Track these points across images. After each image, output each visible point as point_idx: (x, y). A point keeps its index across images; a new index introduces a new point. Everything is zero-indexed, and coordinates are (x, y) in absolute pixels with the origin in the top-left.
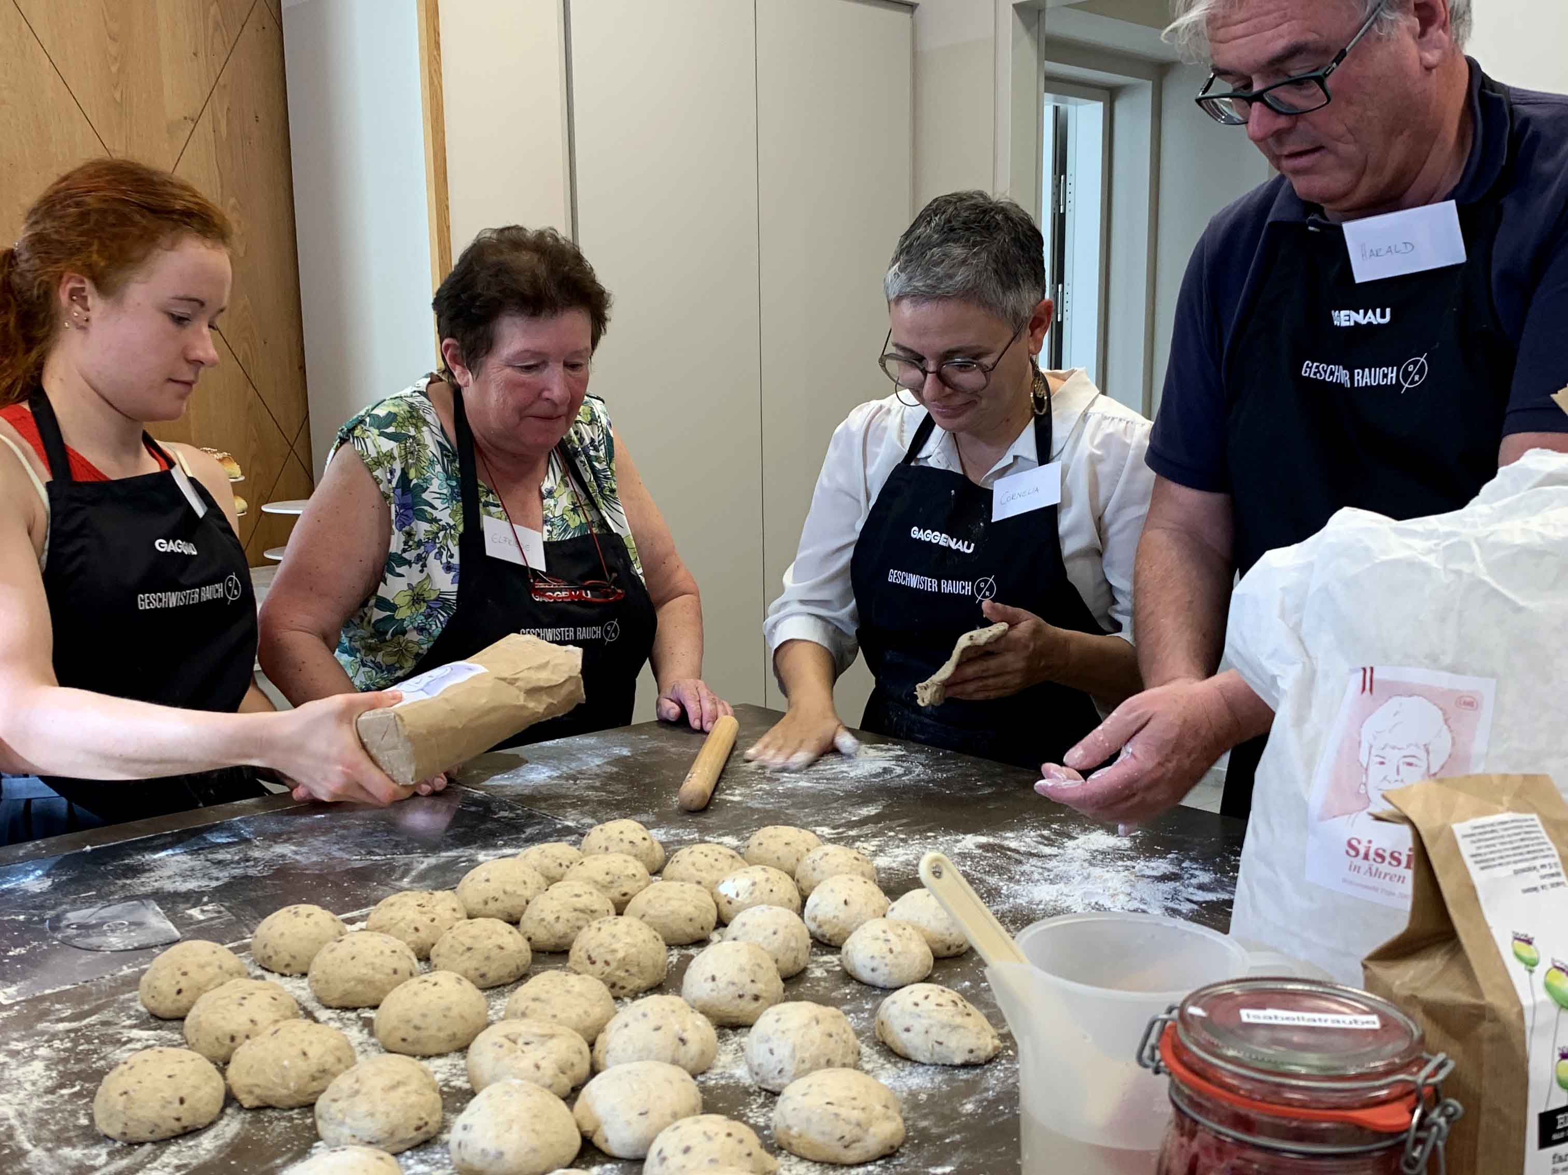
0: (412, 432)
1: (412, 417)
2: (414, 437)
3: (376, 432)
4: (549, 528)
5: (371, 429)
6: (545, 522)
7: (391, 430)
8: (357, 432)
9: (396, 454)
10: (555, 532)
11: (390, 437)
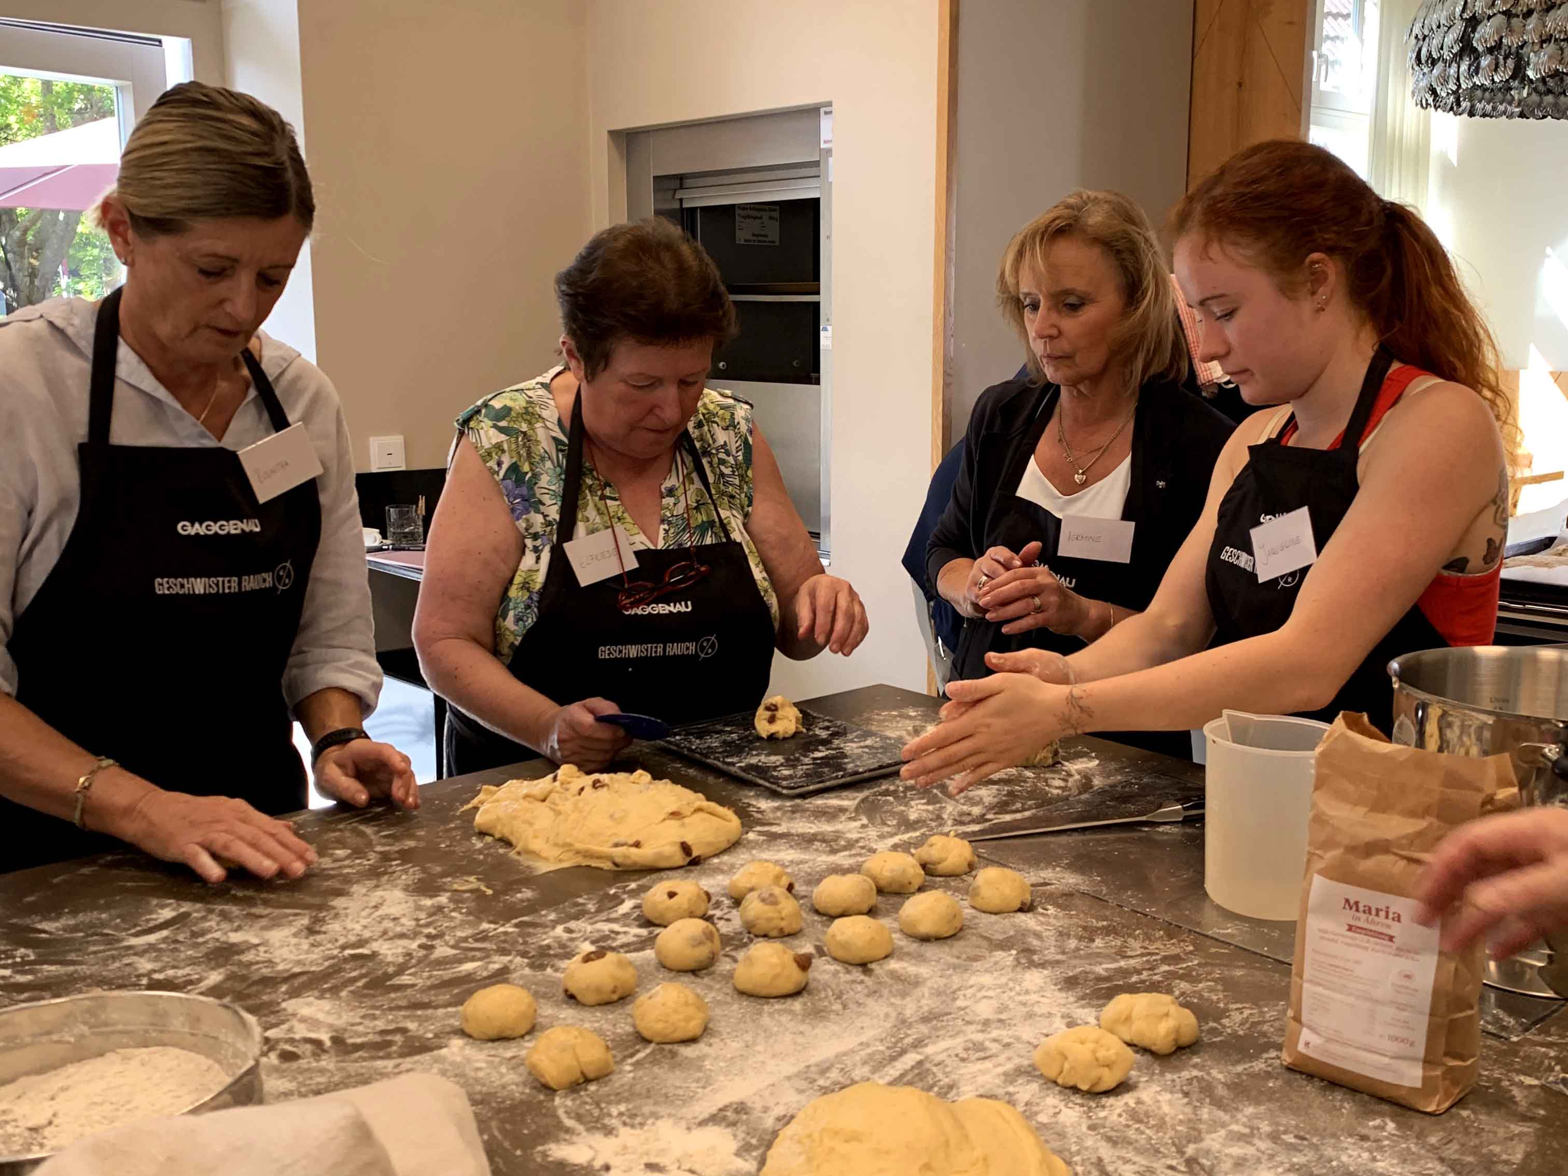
0: (524, 427)
1: (527, 413)
2: (525, 433)
3: (490, 423)
4: (666, 527)
5: (486, 420)
6: (662, 521)
7: (503, 424)
8: (472, 424)
9: (505, 446)
10: (672, 531)
11: (502, 430)
